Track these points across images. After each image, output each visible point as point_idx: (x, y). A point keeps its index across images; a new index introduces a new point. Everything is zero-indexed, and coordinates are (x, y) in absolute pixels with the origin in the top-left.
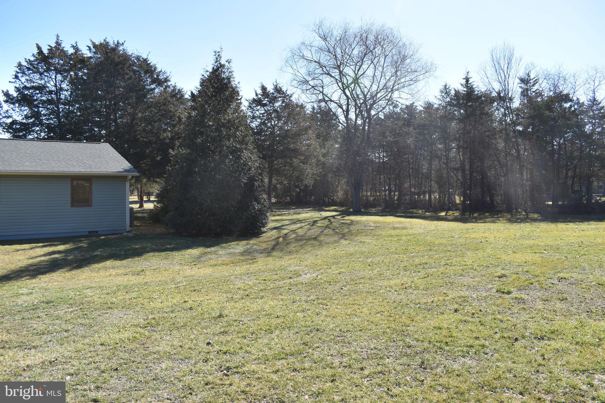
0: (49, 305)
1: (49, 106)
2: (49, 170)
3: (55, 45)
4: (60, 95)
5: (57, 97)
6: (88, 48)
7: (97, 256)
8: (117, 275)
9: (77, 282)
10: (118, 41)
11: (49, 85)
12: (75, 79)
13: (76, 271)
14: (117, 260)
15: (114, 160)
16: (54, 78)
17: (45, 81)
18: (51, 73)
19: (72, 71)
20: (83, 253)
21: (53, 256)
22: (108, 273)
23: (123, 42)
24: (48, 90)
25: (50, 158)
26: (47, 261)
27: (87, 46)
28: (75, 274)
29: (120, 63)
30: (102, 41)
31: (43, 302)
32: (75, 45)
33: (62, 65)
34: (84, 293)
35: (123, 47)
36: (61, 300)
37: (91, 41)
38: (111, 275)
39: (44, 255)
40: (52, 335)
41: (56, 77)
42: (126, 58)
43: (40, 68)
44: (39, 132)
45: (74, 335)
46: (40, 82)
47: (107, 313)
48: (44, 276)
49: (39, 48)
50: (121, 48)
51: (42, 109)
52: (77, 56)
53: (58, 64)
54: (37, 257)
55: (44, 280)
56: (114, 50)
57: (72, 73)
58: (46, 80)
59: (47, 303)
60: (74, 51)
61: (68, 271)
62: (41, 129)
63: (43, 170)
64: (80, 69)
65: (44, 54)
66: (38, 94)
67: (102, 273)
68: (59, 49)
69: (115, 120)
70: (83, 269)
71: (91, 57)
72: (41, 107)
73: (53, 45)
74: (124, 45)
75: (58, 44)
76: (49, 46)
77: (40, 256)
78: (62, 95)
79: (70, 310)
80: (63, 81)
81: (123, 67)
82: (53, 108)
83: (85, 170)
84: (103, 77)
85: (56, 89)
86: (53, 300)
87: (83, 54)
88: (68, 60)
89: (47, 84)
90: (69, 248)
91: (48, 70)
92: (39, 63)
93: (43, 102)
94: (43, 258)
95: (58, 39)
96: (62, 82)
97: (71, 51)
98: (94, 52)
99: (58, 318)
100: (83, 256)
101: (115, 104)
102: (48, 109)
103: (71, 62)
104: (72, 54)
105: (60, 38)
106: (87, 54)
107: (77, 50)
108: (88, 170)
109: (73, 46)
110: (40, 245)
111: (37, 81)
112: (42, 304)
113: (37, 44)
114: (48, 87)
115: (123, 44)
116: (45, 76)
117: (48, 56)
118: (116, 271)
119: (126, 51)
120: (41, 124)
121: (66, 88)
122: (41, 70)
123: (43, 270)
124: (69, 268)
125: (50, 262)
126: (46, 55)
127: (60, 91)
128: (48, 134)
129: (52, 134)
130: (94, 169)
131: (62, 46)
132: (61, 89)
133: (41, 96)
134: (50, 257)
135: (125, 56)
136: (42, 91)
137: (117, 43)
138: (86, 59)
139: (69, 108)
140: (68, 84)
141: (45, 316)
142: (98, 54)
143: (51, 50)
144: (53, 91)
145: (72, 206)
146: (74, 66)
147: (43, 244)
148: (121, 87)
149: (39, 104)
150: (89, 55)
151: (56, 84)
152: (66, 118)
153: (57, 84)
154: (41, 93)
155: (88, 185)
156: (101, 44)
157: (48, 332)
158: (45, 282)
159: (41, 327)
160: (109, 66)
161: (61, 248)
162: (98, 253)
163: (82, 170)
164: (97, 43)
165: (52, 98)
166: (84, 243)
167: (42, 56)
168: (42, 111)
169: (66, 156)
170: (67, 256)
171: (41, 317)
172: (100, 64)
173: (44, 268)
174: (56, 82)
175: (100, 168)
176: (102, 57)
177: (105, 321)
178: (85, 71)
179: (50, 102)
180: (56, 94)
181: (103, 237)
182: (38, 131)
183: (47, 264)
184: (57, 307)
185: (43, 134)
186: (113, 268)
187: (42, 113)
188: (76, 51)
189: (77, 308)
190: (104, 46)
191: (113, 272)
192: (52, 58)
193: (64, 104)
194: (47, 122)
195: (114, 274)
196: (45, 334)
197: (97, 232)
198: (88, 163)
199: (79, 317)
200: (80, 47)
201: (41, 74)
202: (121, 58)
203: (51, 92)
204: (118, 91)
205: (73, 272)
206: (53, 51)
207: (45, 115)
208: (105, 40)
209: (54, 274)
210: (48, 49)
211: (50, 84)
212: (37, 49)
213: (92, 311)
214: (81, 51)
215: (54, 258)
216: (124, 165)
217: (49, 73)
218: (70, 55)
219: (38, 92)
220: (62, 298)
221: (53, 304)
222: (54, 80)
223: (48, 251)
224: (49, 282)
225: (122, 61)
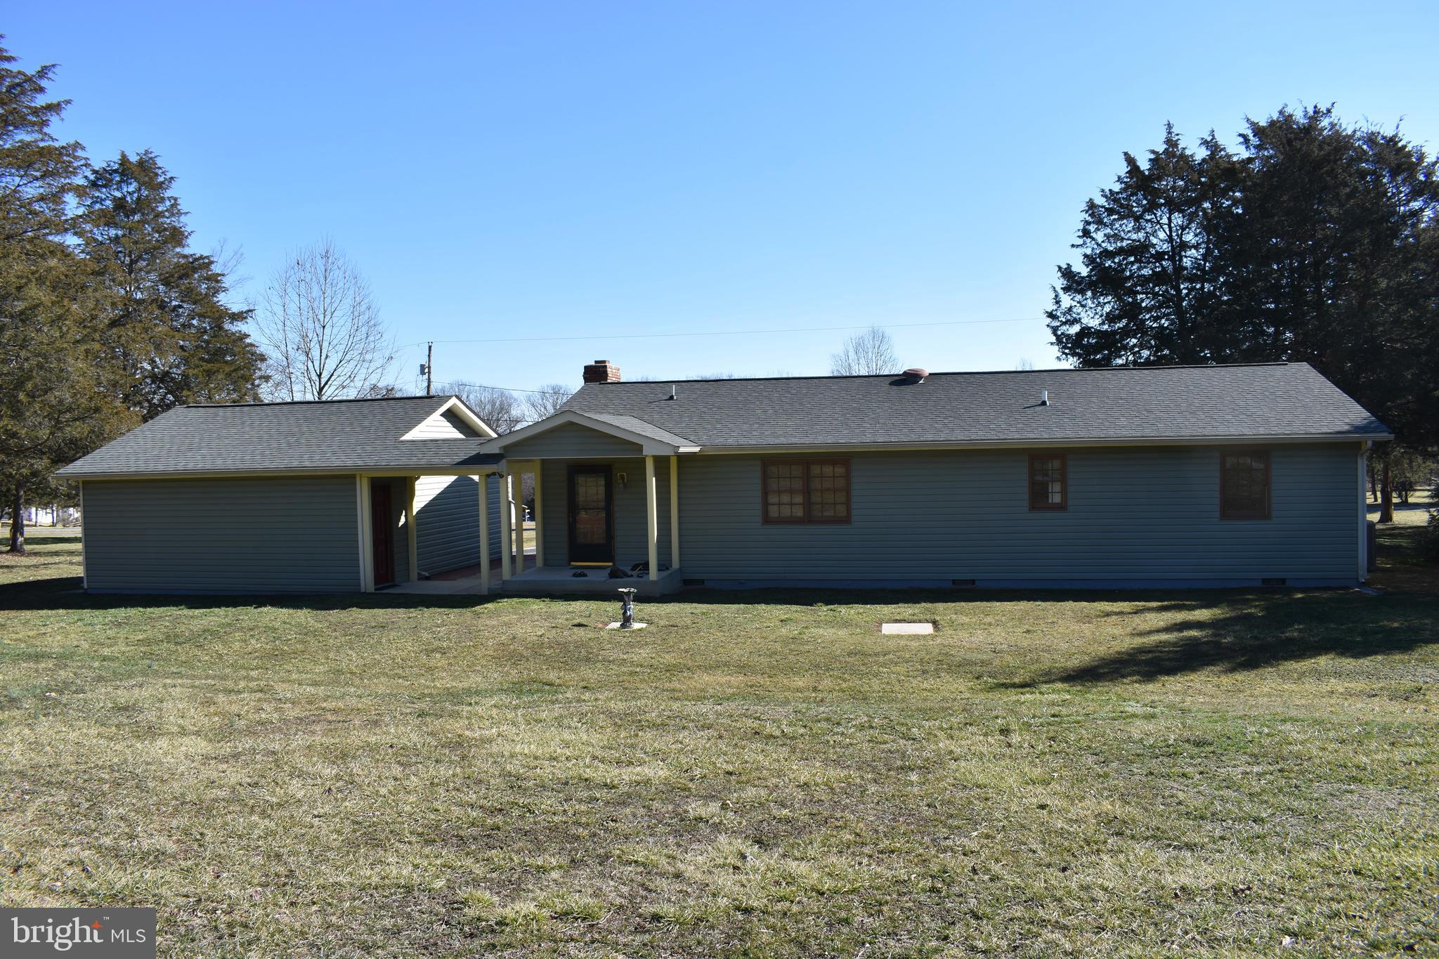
0: (1202, 749)
1: (1157, 289)
2: (1172, 434)
3: (1165, 146)
4: (1181, 260)
5: (1174, 264)
6: (1241, 140)
7: (1291, 641)
8: (1349, 694)
9: (1252, 701)
10: (1315, 107)
11: (1154, 241)
12: (1214, 217)
13: (1245, 673)
14: (1347, 657)
15: (1324, 404)
16: (1166, 221)
17: (1147, 233)
18: (1159, 213)
19: (1206, 200)
20: (1256, 631)
21: (1186, 633)
22: (1325, 688)
23: (1329, 106)
24: (1153, 252)
25: (1172, 405)
26: (1175, 644)
27: (1240, 135)
28: (1242, 682)
29: (1326, 159)
30: (1275, 116)
31: (1188, 741)
32: (1209, 139)
33: (1184, 190)
34: (1279, 731)
35: (1331, 120)
36: (1229, 742)
37: (1248, 120)
38: (1332, 692)
39: (1167, 630)
40: (1224, 824)
41: (1169, 219)
42: (1340, 143)
43: (1134, 204)
44: (1137, 349)
45: (1278, 834)
46: (1134, 236)
47: (1351, 792)
48: (1172, 679)
49: (1130, 160)
50: (1325, 123)
51: (1141, 296)
52: (1217, 163)
53: (1174, 189)
54: (1150, 632)
55: (1172, 688)
56: (1310, 129)
57: (1207, 205)
58: (1148, 230)
59: (1198, 744)
60: (1209, 153)
61: (1226, 672)
62: (1141, 343)
63: (1157, 435)
64: (1224, 193)
65: (1142, 172)
66: (1132, 263)
67: (1310, 685)
68: (1174, 155)
69: (1319, 304)
70: (1261, 671)
71: (1250, 160)
72: (1140, 293)
73: (1161, 148)
74: (1333, 115)
75: (1171, 143)
76: (1153, 152)
77: (1158, 631)
78: (1185, 260)
79: (1256, 769)
80: (1187, 227)
81: (1333, 169)
82: (1167, 290)
83: (1255, 432)
84: (1285, 202)
85: (1172, 246)
86: (1209, 738)
87: (1229, 156)
88: (1196, 176)
89: (1151, 238)
90: (1222, 616)
91: (1152, 207)
92: (1132, 195)
93: (1144, 281)
94: (1164, 637)
95: (1170, 133)
96: (1183, 228)
97: (1201, 154)
98: (1256, 147)
99: (1229, 784)
100: (1256, 638)
101: (1316, 264)
102: (1156, 295)
103: (1203, 180)
104: (1204, 160)
105: (1175, 130)
106: (1239, 152)
107: (1216, 149)
108: (1262, 430)
109: (1205, 143)
110: (1155, 604)
111: (1130, 234)
112: (1187, 745)
113: (1126, 154)
114: (1154, 246)
115: (1329, 111)
116: (1147, 221)
117: (1150, 175)
118: (1346, 685)
119: (1337, 127)
120: (1141, 329)
121: (1193, 241)
122: (1136, 209)
123: (1167, 663)
124: (1227, 665)
125: (1181, 646)
126: (1147, 173)
127: (1180, 251)
128: (1156, 352)
129: (1166, 352)
130: (1276, 428)
131: (1180, 147)
132: (1184, 246)
133: (1139, 269)
134: (1181, 635)
135: (1338, 141)
136: (1141, 257)
137: (1315, 112)
138: (1238, 166)
139: (1202, 288)
140: (1198, 231)
141: (1198, 776)
142: (1267, 149)
143: (1156, 161)
144: (1164, 253)
145: (1224, 515)
146: (1212, 185)
147: (1159, 604)
148: (1332, 219)
149: (1135, 285)
150: (1245, 154)
151: (1170, 236)
152: (1197, 311)
153: (1174, 234)
154: (1140, 261)
155: (1262, 466)
156: (1272, 123)
157: (1213, 815)
158: (1176, 693)
159: (1195, 802)
160: (1297, 174)
161: (1203, 614)
162: (1293, 633)
163: (1247, 431)
164: (1263, 123)
165: (1163, 268)
166: (1256, 607)
167: (1137, 177)
168: (1142, 300)
169: (1207, 401)
170: (1220, 635)
171: (1189, 775)
172: (1271, 172)
173: (1169, 659)
174: (1171, 231)
175: (1289, 424)
176: (1278, 155)
177: (1349, 811)
178: (1238, 194)
179: (1159, 278)
180: (1172, 259)
181: (1300, 596)
182: (1135, 346)
183: (1177, 652)
184: (1224, 758)
185: (1145, 353)
186: (1338, 674)
187: (1144, 305)
188: (1212, 153)
189: (1271, 768)
190: (1281, 127)
191: (1339, 686)
192: (1160, 179)
193: (1191, 279)
194: (1155, 325)
195: (1341, 690)
196: (1207, 819)
197: (1283, 581)
198: (1261, 413)
199: (1280, 790)
200: (1221, 140)
201: (1137, 219)
202: (1326, 147)
203: (1160, 256)
204: (1324, 230)
205: (1239, 676)
206: (1160, 163)
207: (1148, 310)
208: (1281, 112)
209: (1192, 676)
210: (1150, 160)
211: (1156, 237)
212: (1125, 164)
213: (1311, 781)
214: (1224, 149)
215: (1190, 638)
216: (1352, 416)
217: (1155, 214)
218: (1199, 164)
219: (1132, 259)
220: (1229, 738)
221: (1212, 749)
222: (1165, 227)
223: (1173, 622)
224: (1185, 693)
225: (1329, 154)
